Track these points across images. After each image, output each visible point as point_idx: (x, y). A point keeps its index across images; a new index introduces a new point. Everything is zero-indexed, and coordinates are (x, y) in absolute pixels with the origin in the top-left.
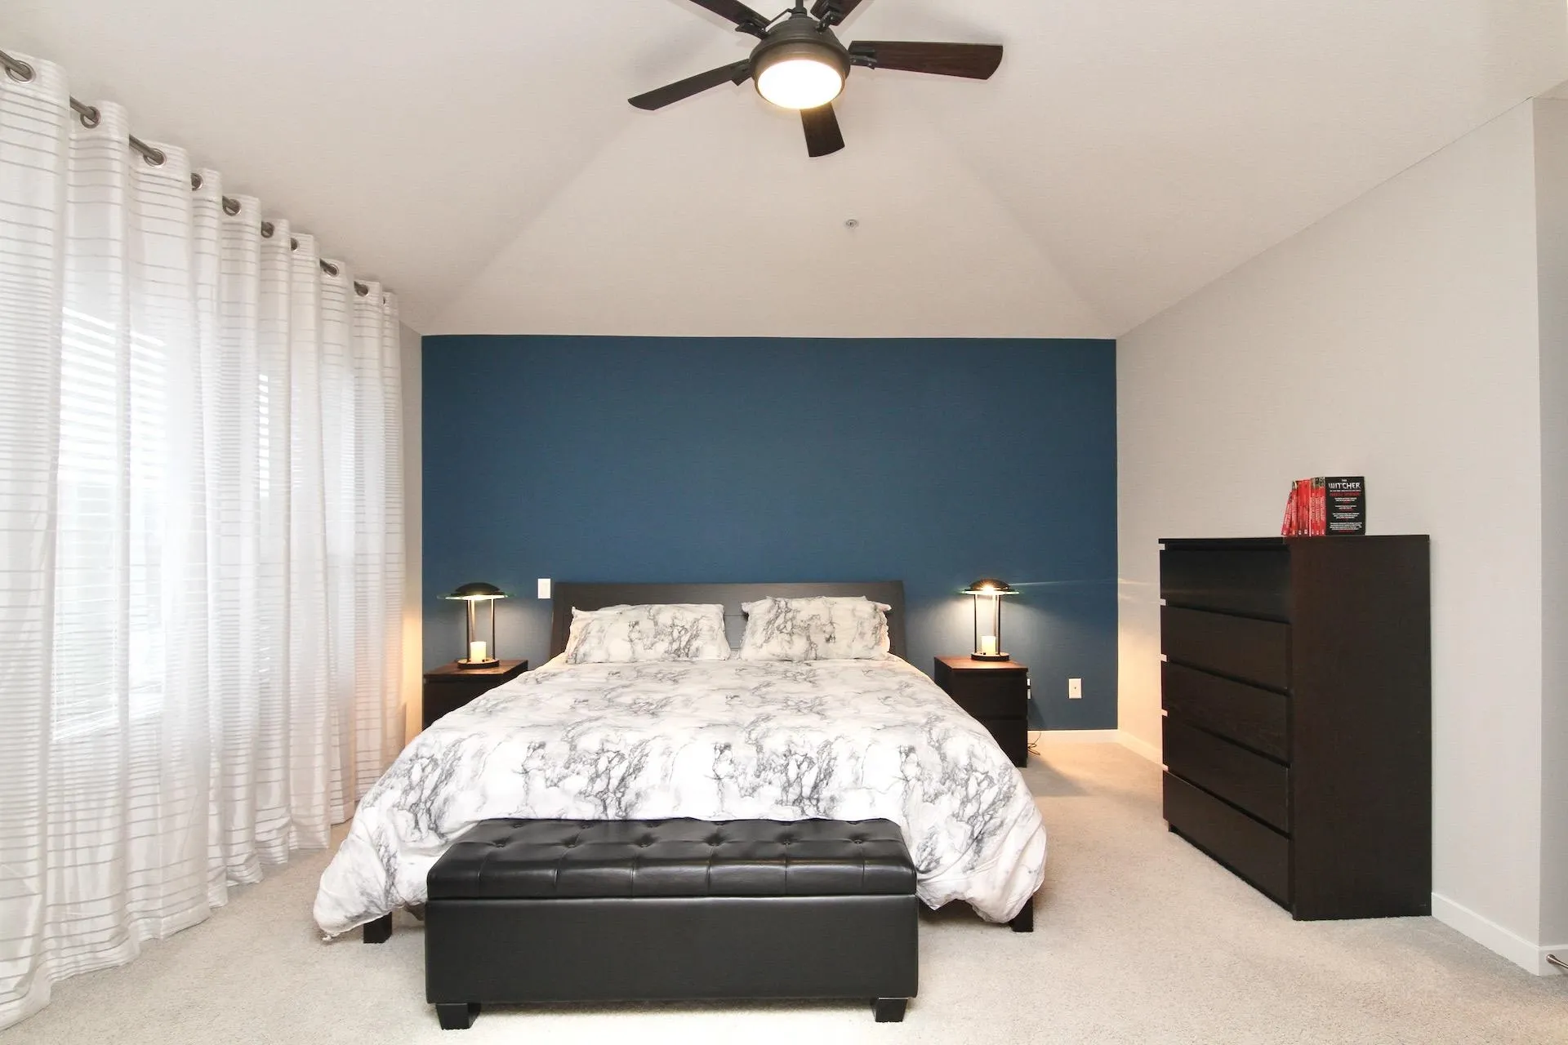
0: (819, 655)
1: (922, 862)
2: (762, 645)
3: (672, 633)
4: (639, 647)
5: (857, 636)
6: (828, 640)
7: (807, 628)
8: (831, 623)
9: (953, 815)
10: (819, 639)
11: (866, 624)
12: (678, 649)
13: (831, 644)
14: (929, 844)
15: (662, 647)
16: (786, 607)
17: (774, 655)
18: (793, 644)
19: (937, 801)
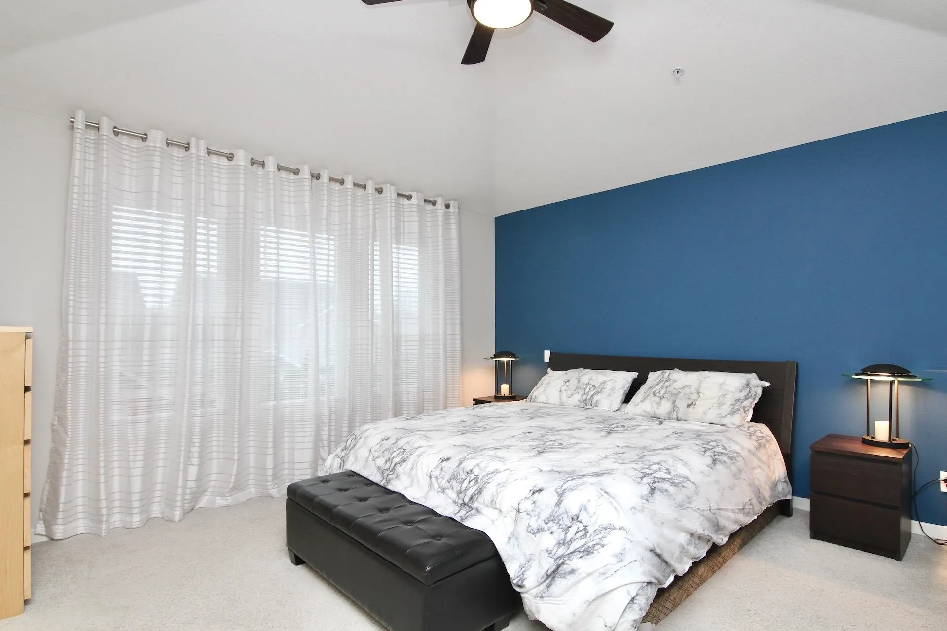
0: (680, 415)
1: (518, 577)
2: (638, 404)
3: (585, 389)
4: (564, 396)
5: (715, 405)
6: (689, 406)
7: (676, 395)
8: (698, 393)
9: (547, 551)
10: (682, 404)
11: (729, 396)
12: (586, 400)
13: (691, 409)
14: (525, 566)
15: (577, 397)
16: (668, 377)
17: (645, 412)
18: (660, 406)
19: (538, 535)
